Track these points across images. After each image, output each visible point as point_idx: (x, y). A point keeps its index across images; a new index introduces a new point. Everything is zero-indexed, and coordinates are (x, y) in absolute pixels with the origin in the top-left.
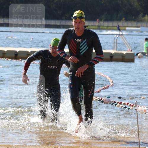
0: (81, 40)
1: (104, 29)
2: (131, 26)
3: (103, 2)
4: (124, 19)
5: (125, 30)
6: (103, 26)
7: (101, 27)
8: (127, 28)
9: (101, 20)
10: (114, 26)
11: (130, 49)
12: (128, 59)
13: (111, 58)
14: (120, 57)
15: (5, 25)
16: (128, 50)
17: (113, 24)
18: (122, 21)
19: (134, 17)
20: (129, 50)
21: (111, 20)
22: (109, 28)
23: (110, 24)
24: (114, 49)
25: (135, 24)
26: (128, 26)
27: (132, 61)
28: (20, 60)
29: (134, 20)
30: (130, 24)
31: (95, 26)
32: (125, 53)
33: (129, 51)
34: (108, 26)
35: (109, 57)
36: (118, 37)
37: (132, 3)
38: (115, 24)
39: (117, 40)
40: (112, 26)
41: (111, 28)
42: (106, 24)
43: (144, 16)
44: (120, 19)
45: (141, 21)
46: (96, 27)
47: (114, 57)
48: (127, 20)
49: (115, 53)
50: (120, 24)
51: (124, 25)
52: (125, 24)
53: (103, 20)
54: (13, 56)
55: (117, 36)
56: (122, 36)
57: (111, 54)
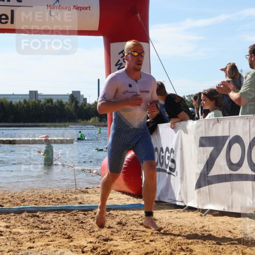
1: (58, 127)
3: (57, 113)
4: (68, 121)
9: (56, 122)
12: (70, 142)
13: (62, 142)
14: (66, 141)
19: (73, 120)
21: (60, 122)
23: (61, 124)
25: (74, 124)
27: (72, 143)
29: (73, 122)
30: (71, 124)
32: (68, 139)
37: (72, 113)
38: (64, 124)
41: (61, 126)
42: (59, 124)
43: (78, 119)
44: (66, 122)
45: (76, 122)
48: (70, 122)
50: (66, 124)
52: (69, 124)
54: (9, 142)
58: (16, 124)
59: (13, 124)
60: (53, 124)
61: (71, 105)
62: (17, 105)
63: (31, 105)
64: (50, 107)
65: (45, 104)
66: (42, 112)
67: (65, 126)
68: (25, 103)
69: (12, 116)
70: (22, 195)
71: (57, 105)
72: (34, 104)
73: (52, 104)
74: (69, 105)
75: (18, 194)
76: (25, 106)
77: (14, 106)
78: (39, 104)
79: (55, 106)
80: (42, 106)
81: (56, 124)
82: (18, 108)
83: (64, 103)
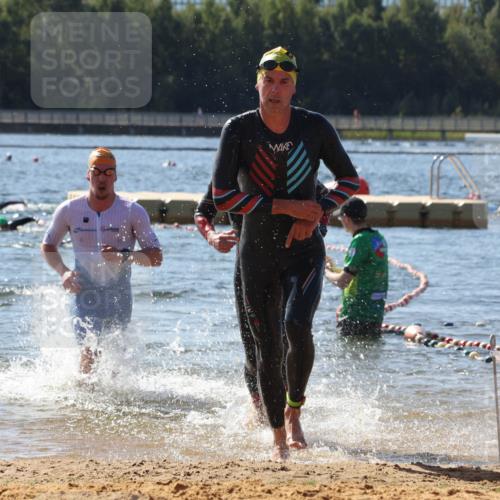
0: (287, 144)
1: (405, 139)
2: (479, 128)
3: (401, 65)
4: (458, 109)
5: (462, 140)
6: (403, 130)
7: (395, 134)
8: (468, 136)
9: (395, 114)
10: (433, 131)
11: (477, 193)
14: (449, 216)
15: (132, 131)
16: (471, 196)
17: (428, 125)
18: (453, 115)
19: (486, 105)
20: (474, 195)
22: (418, 135)
23: (422, 124)
24: (431, 194)
26: (472, 128)
28: (176, 224)
29: (488, 113)
30: (476, 123)
31: (380, 130)
32: (461, 203)
33: (472, 199)
34: (414, 131)
35: (416, 216)
36: (441, 161)
37: (483, 67)
38: (435, 123)
39: (439, 168)
40: (427, 131)
41: (424, 135)
42: (410, 124)
44: (448, 112)
46: (384, 134)
47: (432, 216)
48: (467, 112)
49: (433, 205)
50: (449, 123)
51: (458, 128)
52: (463, 123)
53: (401, 115)
55: (438, 157)
56: (455, 158)
57: (423, 206)
58: (189, 120)
59: (173, 120)
60: (382, 123)
61: (482, 22)
62: (198, 18)
63: (266, 20)
64: (366, 33)
65: (340, 18)
66: (326, 56)
67: (444, 137)
68: (237, 13)
69: (171, 79)
70: (227, 484)
71: (406, 20)
72: (281, 16)
73: (377, 17)
74: (469, 22)
75: (204, 475)
76: (238, 23)
77: (178, 25)
78: (309, 13)
79: (395, 24)
80: (324, 23)
81: (397, 123)
82: (201, 32)
83: (442, 13)
